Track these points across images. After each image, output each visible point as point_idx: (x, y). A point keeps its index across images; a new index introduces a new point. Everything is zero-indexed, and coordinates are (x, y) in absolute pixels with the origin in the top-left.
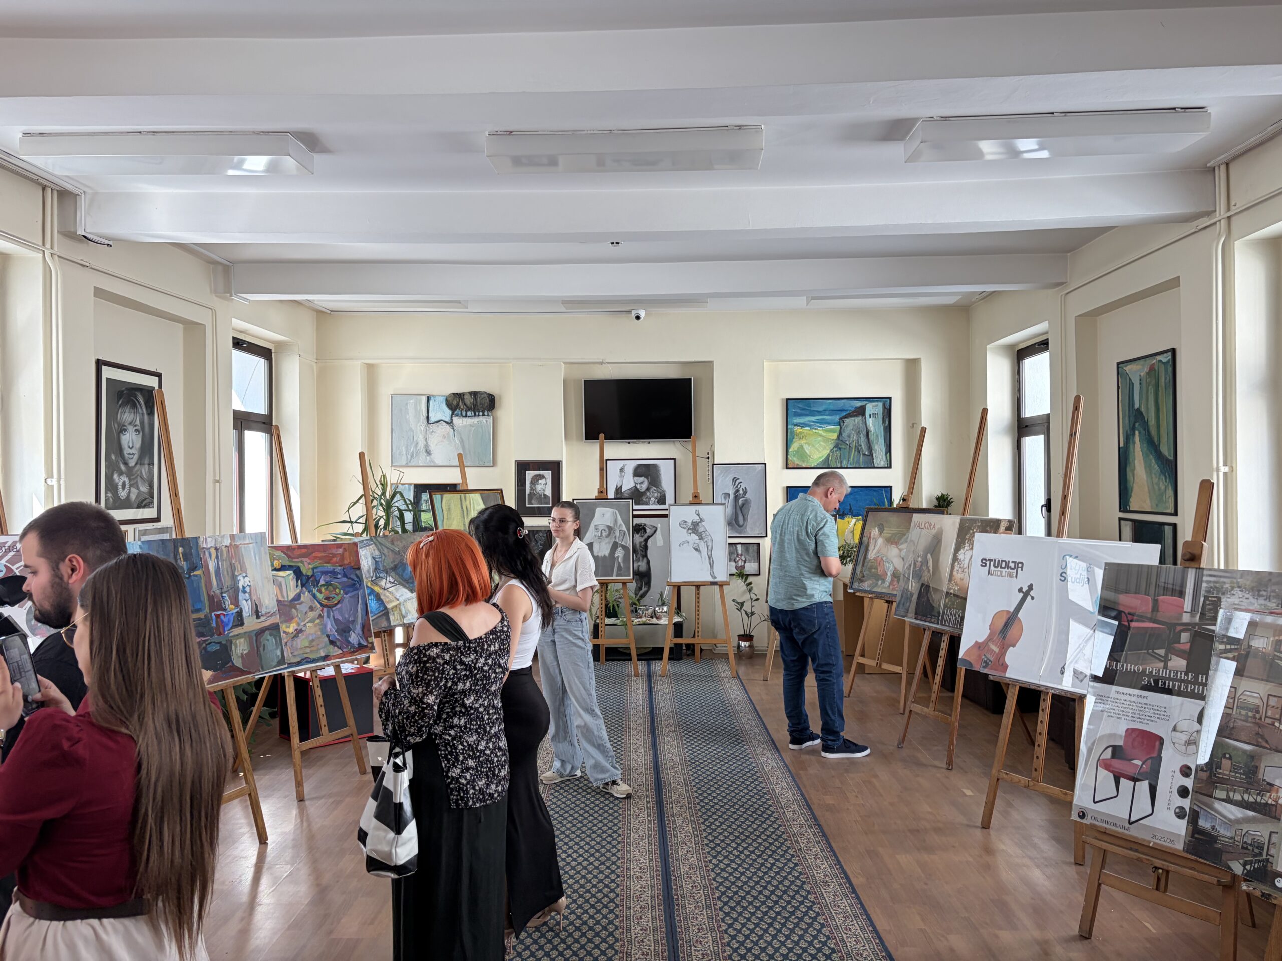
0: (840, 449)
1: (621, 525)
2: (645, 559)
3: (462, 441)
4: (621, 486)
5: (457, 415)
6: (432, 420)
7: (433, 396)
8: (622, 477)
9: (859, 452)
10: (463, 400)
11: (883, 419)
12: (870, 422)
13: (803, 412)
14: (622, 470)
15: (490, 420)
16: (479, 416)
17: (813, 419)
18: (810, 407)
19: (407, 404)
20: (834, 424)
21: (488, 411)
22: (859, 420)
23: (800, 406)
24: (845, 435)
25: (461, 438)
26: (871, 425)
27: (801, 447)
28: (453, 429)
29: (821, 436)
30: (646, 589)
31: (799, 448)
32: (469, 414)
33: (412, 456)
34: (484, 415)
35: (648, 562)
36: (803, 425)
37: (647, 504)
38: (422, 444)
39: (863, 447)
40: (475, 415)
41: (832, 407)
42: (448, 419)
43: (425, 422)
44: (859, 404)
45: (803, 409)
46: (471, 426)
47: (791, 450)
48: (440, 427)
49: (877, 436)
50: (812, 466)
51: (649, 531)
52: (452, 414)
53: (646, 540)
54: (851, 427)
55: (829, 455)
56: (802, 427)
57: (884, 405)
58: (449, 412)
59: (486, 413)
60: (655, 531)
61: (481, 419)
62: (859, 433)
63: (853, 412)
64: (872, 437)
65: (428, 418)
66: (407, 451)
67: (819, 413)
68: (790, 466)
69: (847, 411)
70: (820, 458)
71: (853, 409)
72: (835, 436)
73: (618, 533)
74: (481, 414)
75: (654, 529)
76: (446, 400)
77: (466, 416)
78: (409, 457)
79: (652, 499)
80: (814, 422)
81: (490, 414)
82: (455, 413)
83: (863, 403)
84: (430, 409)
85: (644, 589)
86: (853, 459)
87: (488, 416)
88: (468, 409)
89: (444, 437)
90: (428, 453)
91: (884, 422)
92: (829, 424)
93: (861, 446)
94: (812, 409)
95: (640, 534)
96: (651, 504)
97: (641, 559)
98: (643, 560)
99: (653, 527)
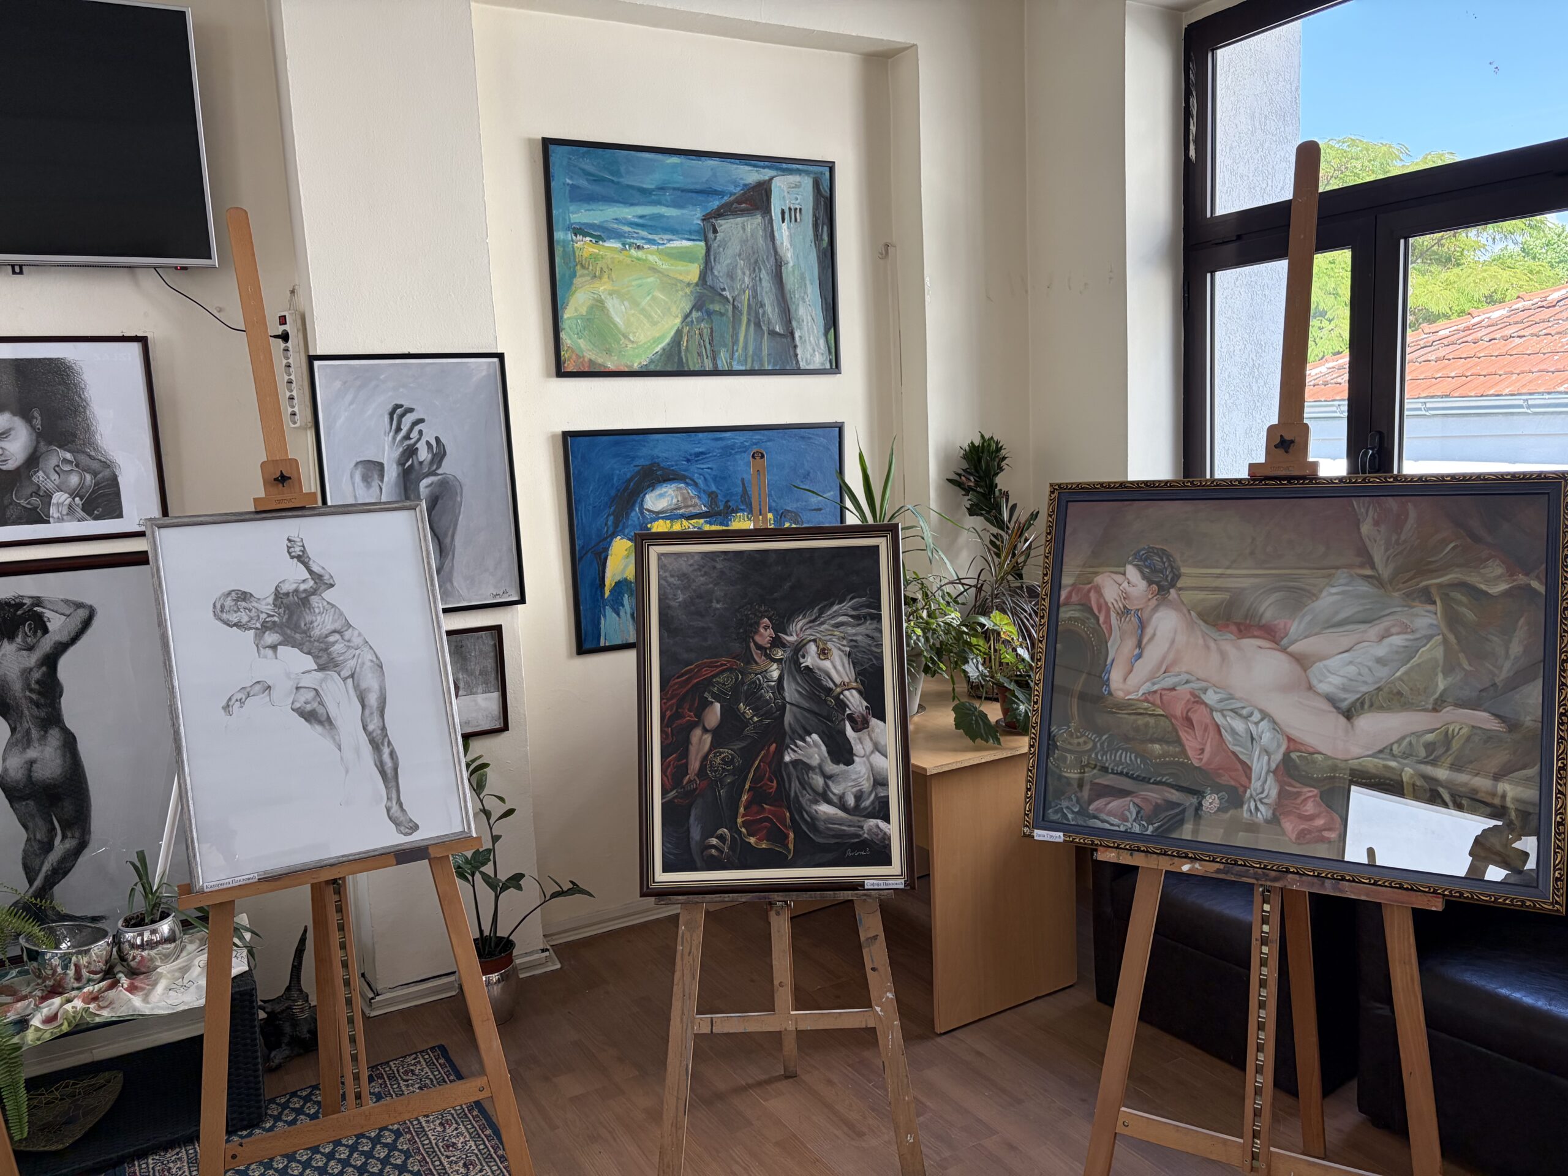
0: (709, 314)
2: (54, 736)
9: (758, 325)
11: (816, 226)
12: (783, 232)
13: (597, 189)
17: (629, 213)
18: (617, 173)
20: (690, 235)
22: (754, 223)
23: (588, 165)
24: (720, 269)
26: (786, 243)
27: (599, 305)
29: (654, 269)
30: (70, 844)
31: (591, 308)
35: (70, 743)
36: (599, 233)
37: (38, 517)
39: (769, 309)
41: (679, 180)
44: (752, 176)
45: (598, 180)
47: (568, 314)
49: (803, 278)
50: (636, 367)
51: (57, 625)
53: (51, 662)
54: (734, 247)
55: (679, 333)
56: (599, 238)
57: (817, 184)
60: (87, 623)
62: (755, 266)
63: (739, 201)
64: (790, 280)
67: (645, 195)
68: (569, 367)
69: (722, 194)
70: (656, 341)
71: (738, 190)
72: (693, 272)
75: (82, 614)
79: (60, 498)
80: (631, 224)
83: (765, 174)
85: (60, 846)
86: (745, 348)
91: (817, 236)
92: (674, 231)
93: (762, 305)
94: (626, 181)
95: (19, 640)
96: (60, 520)
97: (35, 734)
98: (43, 739)
99: (79, 605)
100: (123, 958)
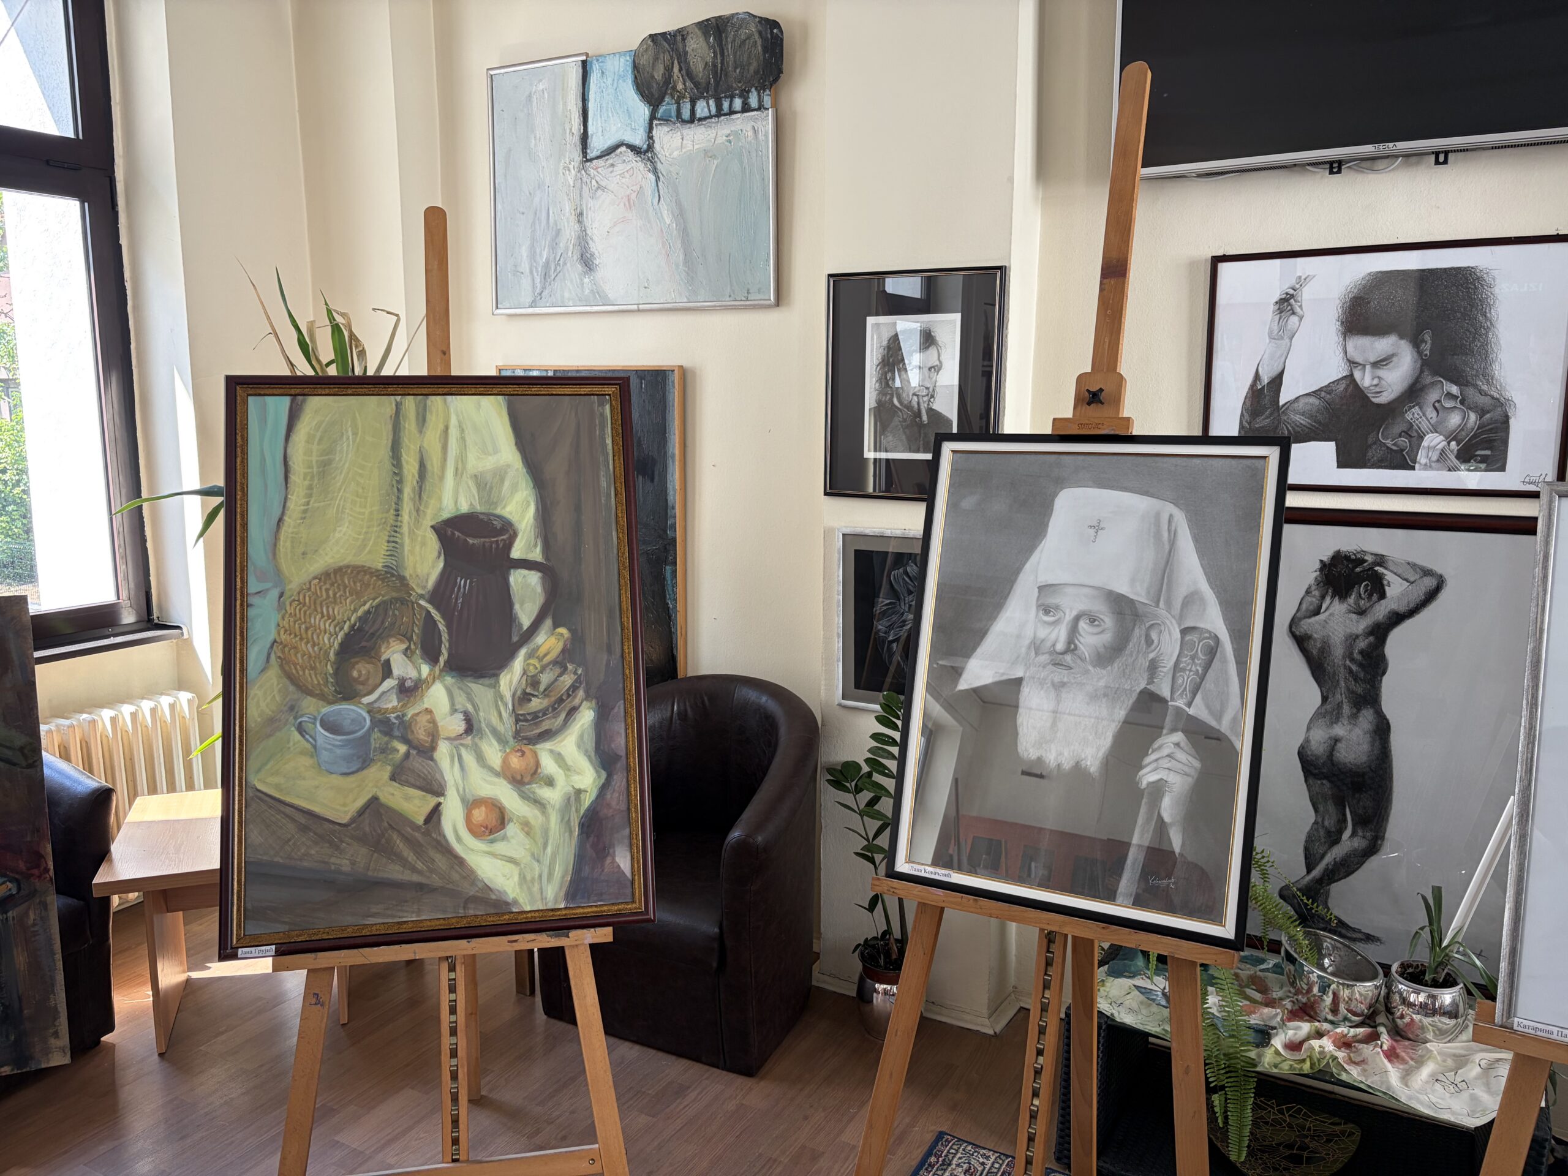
1: (1192, 599)
2: (1367, 717)
3: (680, 214)
4: (1277, 381)
5: (666, 120)
6: (597, 144)
7: (600, 57)
8: (1283, 335)
10: (682, 57)
14: (1286, 304)
15: (765, 122)
16: (732, 112)
19: (530, 96)
21: (761, 88)
25: (678, 203)
28: (655, 171)
30: (1358, 843)
32: (702, 108)
33: (546, 276)
34: (746, 108)
35: (1382, 730)
37: (1403, 461)
38: (570, 232)
40: (719, 113)
42: (638, 139)
43: (577, 156)
46: (708, 154)
48: (620, 168)
51: (1397, 591)
52: (653, 117)
53: (1380, 632)
58: (642, 111)
59: (753, 101)
60: (1431, 596)
61: (741, 123)
65: (584, 138)
66: (533, 256)
73: (1169, 644)
74: (738, 103)
75: (1429, 583)
76: (636, 67)
77: (693, 119)
78: (538, 280)
79: (1433, 441)
81: (767, 101)
82: (662, 109)
84: (591, 106)
85: (1349, 842)
87: (761, 108)
88: (700, 91)
89: (630, 205)
90: (587, 262)
95: (1351, 600)
96: (1426, 467)
97: (1346, 709)
98: (1354, 717)
99: (1427, 573)
100: (1389, 1011)
